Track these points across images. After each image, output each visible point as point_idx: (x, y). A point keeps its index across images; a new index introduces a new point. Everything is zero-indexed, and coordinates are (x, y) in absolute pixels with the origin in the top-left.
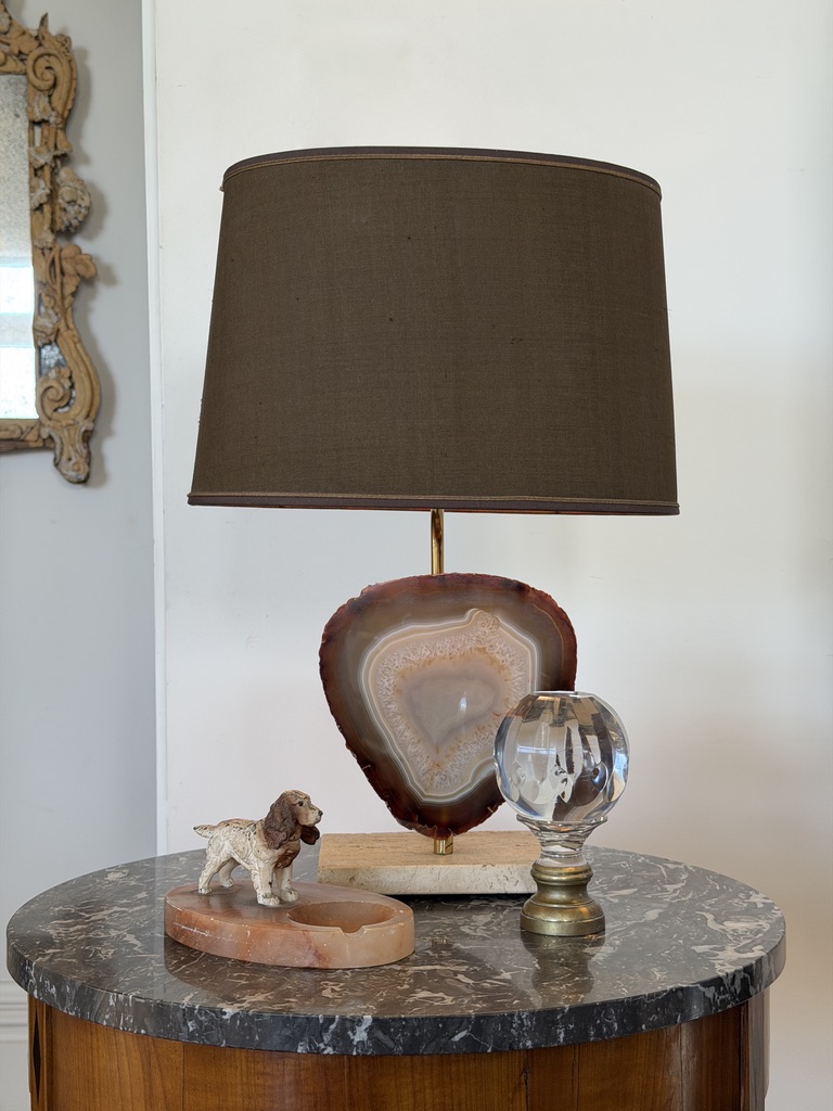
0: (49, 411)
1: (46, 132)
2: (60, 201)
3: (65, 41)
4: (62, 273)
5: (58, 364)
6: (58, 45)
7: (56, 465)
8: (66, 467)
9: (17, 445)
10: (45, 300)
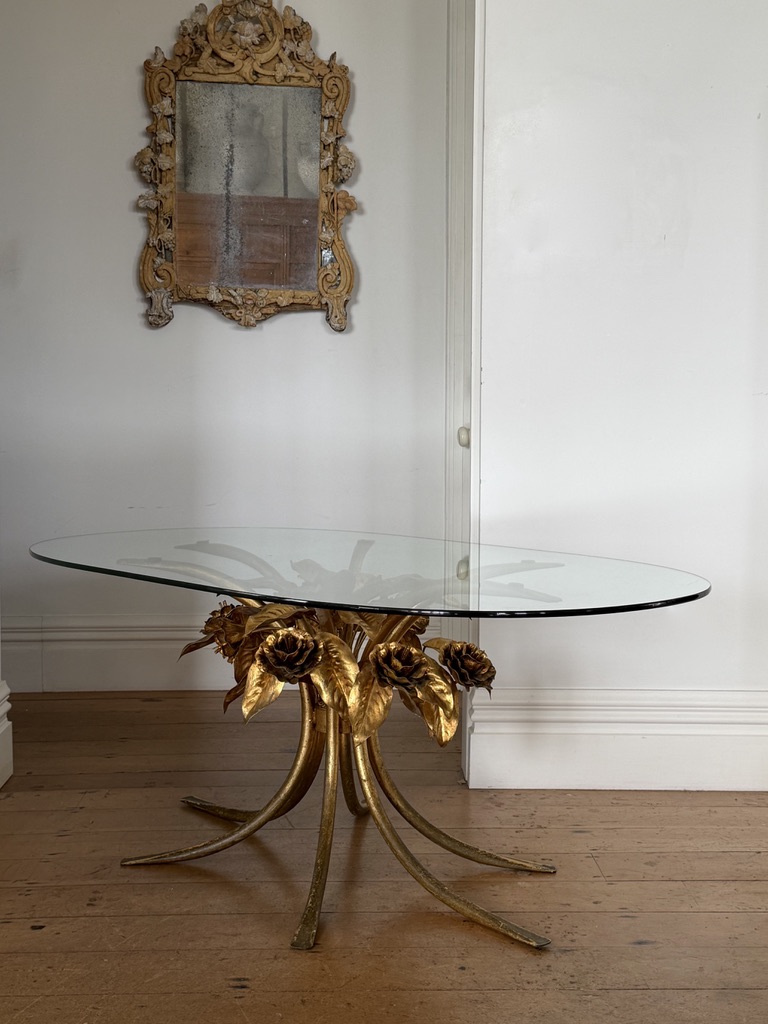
0: (326, 289)
1: (331, 124)
2: (339, 165)
3: (345, 69)
4: (338, 207)
5: (331, 261)
6: (341, 72)
7: (328, 320)
8: (334, 321)
9: (306, 307)
10: (327, 223)
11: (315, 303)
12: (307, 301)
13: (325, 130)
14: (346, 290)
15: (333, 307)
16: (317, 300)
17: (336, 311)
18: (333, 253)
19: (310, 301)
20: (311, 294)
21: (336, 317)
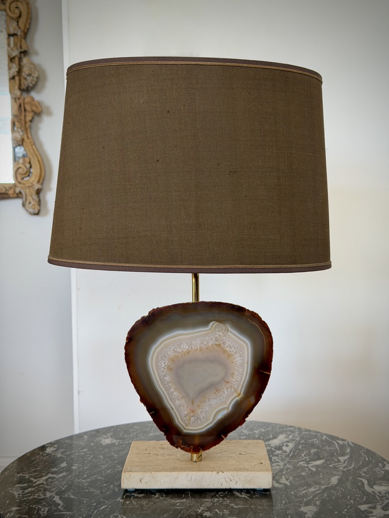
0: (19, 179)
1: (16, 40)
2: (24, 74)
4: (25, 110)
5: (24, 156)
7: (24, 205)
8: (29, 207)
9: (4, 197)
10: (17, 124)
11: (11, 192)
12: (4, 191)
13: (12, 45)
14: (37, 180)
15: (26, 195)
16: (12, 190)
17: (29, 198)
18: (25, 150)
19: (6, 190)
21: (30, 203)
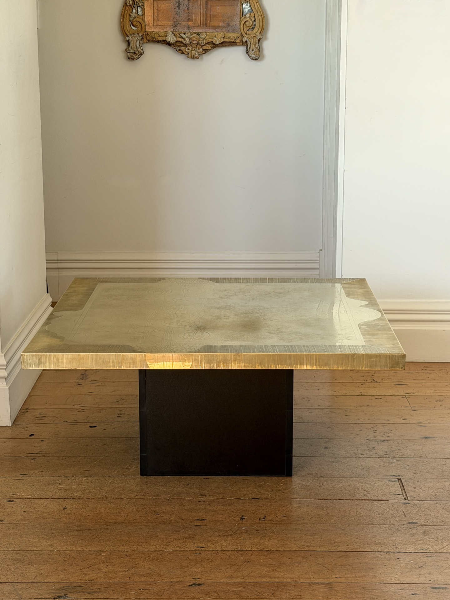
0: (246, 31)
5: (249, 11)
7: (247, 52)
8: (251, 53)
9: (232, 44)
11: (238, 41)
12: (233, 40)
14: (259, 31)
15: (250, 44)
16: (240, 39)
17: (253, 47)
18: (250, 6)
19: (235, 39)
20: (235, 35)
21: (253, 50)
